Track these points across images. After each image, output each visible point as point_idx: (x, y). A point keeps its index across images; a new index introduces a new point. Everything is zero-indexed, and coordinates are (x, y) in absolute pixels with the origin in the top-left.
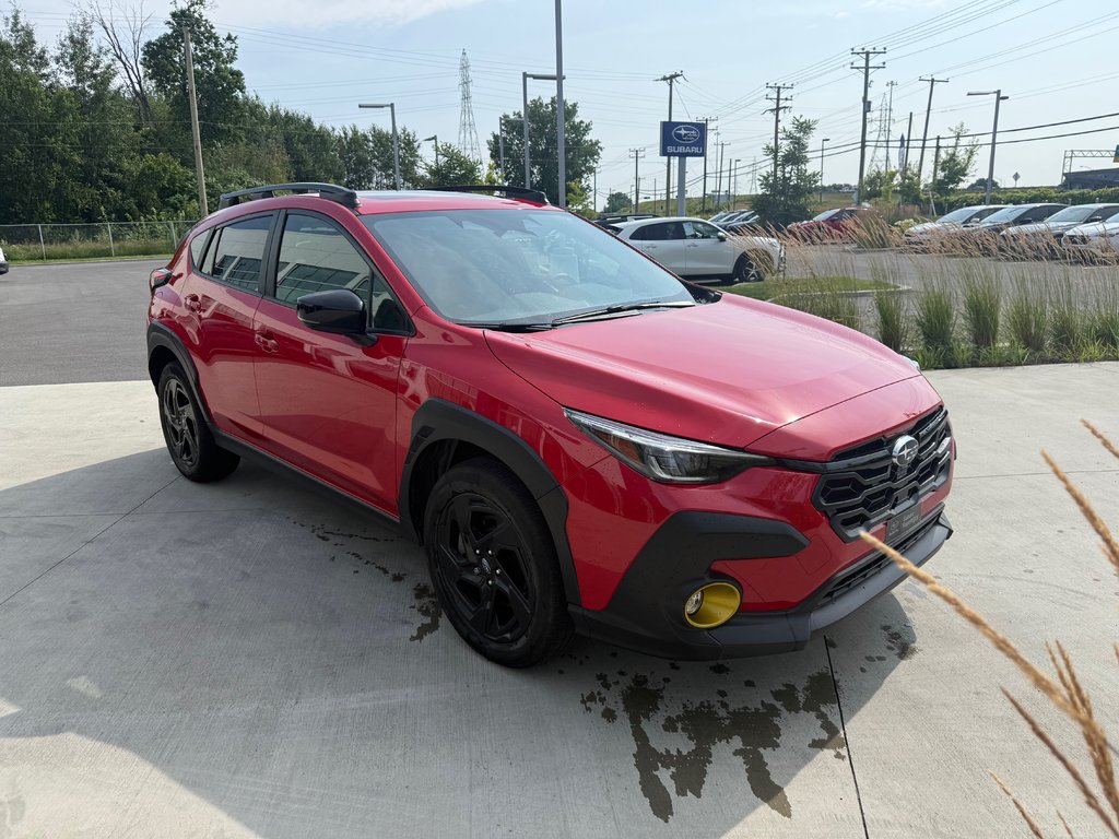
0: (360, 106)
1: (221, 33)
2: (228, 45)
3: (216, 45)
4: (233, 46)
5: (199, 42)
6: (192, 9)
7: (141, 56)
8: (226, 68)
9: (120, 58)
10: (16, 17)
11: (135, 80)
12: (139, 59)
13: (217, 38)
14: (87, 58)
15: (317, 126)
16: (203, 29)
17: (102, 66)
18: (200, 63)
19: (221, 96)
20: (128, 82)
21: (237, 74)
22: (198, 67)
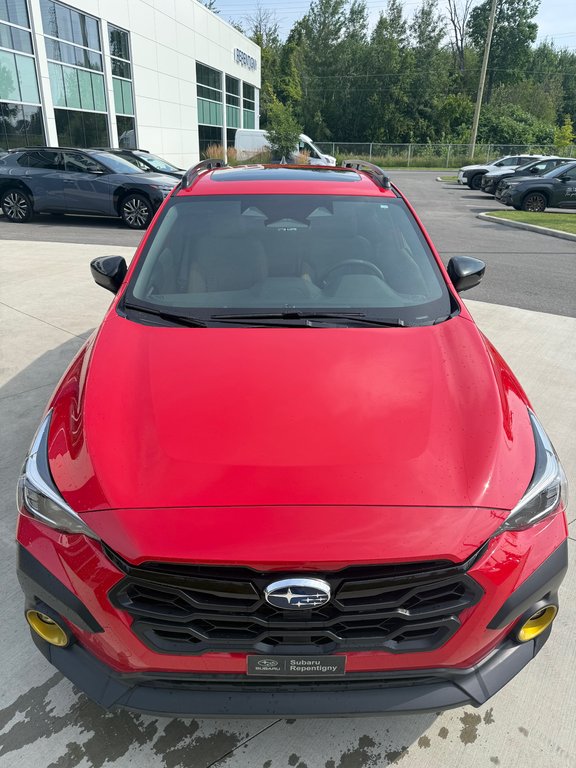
2: (534, 3)
3: (524, 4)
4: (537, 3)
7: (468, 18)
9: (453, 22)
11: (459, 37)
12: (466, 21)
14: (429, 24)
17: (437, 30)
18: (508, 20)
19: (515, 46)
20: (454, 40)
21: (533, 27)
22: (506, 24)
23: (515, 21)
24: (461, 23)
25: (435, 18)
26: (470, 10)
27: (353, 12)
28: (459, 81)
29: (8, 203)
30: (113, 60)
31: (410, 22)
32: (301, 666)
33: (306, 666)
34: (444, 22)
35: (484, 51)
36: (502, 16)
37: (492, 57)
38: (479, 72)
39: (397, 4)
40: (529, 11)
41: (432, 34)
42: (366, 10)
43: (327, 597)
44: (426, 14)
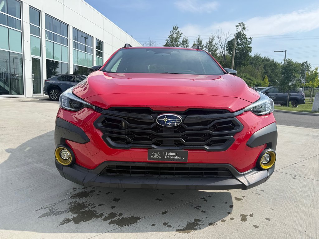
0: (274, 52)
1: (248, 37)
2: (250, 40)
3: (246, 40)
4: (251, 40)
5: (241, 40)
6: (242, 32)
7: (226, 45)
8: (248, 46)
9: (221, 46)
10: (199, 38)
11: (223, 51)
12: (225, 46)
13: (247, 39)
14: (212, 46)
15: (275, 61)
16: (243, 36)
17: (215, 48)
18: (241, 45)
19: (244, 54)
20: (221, 52)
21: (250, 48)
22: (240, 46)
23: (243, 46)
24: (224, 46)
25: (214, 44)
26: (227, 42)
27: (183, 41)
28: (224, 65)
29: (52, 94)
30: (96, 50)
31: (205, 46)
32: (170, 156)
33: (172, 156)
34: (217, 45)
35: (232, 56)
36: (238, 44)
37: (236, 57)
38: (231, 62)
39: (200, 39)
40: (248, 43)
41: (213, 49)
42: (188, 41)
43: (180, 121)
44: (211, 43)
